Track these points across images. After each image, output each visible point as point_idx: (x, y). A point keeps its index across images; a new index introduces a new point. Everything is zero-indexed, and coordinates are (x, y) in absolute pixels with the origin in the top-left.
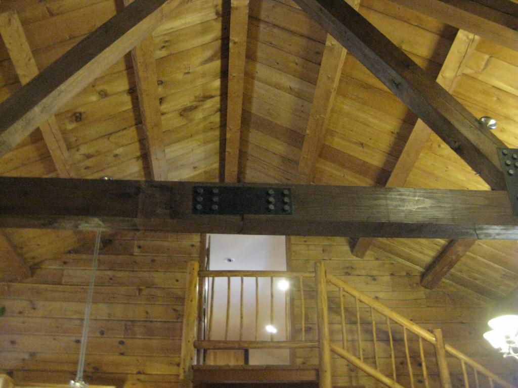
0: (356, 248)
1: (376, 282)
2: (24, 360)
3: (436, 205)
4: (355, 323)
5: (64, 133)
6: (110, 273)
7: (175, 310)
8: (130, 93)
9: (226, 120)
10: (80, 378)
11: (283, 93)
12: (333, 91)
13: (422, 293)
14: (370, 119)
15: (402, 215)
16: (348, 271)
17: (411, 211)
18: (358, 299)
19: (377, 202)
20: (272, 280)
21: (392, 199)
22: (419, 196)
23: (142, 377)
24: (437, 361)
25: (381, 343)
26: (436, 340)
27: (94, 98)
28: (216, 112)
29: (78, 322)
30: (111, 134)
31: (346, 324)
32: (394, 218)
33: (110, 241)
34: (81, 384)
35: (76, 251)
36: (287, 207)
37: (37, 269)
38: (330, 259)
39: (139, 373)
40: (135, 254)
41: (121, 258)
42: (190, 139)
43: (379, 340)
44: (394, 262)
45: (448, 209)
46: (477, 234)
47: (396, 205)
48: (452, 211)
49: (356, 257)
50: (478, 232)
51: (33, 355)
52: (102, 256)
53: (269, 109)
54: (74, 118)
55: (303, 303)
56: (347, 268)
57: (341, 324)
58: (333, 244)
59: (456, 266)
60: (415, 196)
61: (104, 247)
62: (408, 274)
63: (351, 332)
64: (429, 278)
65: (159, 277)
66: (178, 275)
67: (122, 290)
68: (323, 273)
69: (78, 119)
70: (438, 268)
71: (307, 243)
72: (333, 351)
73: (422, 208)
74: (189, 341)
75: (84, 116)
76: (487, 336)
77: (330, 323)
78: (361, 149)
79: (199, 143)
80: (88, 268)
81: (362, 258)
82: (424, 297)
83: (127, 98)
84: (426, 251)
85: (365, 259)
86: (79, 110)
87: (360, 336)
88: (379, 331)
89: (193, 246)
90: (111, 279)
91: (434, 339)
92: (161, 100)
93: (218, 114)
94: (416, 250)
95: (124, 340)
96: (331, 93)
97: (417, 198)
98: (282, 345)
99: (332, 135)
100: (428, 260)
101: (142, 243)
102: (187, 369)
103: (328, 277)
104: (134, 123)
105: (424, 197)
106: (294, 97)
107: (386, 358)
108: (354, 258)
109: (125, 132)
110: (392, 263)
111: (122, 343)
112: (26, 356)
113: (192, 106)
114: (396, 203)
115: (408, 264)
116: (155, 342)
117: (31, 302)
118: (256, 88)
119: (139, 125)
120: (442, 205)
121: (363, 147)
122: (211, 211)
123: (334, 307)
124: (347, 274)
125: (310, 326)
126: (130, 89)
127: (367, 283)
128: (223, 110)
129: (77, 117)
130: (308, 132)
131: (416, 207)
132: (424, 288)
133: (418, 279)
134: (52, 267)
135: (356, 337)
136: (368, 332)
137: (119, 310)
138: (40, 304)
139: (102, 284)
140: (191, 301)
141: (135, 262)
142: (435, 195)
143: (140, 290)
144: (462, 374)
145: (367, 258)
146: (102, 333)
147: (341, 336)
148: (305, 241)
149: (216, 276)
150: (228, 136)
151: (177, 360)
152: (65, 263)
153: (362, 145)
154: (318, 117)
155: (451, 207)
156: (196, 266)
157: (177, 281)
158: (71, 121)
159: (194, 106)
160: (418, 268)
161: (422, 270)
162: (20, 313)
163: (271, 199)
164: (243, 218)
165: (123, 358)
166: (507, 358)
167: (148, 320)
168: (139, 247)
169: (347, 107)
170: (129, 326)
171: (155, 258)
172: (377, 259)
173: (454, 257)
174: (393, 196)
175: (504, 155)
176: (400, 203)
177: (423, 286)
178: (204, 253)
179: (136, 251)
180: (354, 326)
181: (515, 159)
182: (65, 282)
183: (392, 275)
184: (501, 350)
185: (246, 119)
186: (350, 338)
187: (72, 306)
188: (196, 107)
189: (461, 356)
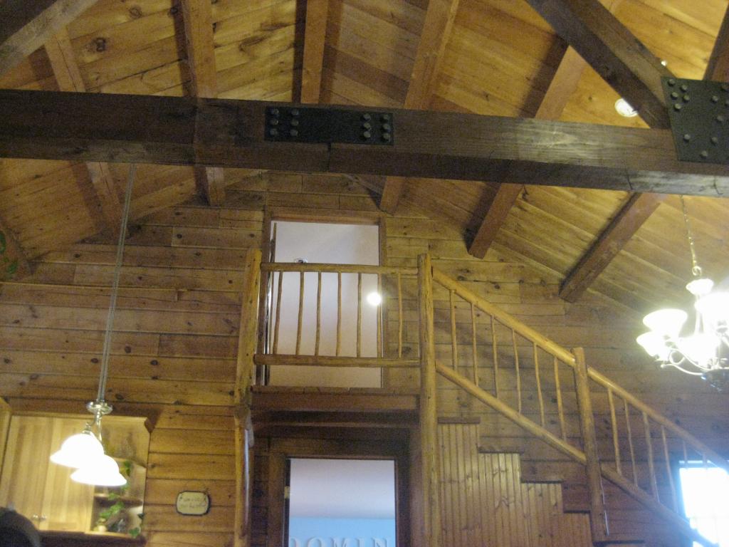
0: (474, 244)
1: (500, 291)
2: (22, 384)
3: (578, 142)
4: (471, 344)
5: (82, 67)
6: (139, 271)
7: (227, 321)
8: (173, 13)
9: (302, 60)
10: (101, 399)
11: (382, 23)
12: (449, 18)
13: (560, 307)
14: (499, 59)
15: (535, 152)
16: (463, 275)
17: (546, 148)
18: (475, 306)
19: (503, 135)
20: (360, 278)
21: (522, 132)
22: (557, 131)
23: (181, 408)
24: (577, 395)
25: (502, 371)
26: (576, 362)
27: (122, 19)
28: (289, 48)
29: (95, 335)
30: (145, 72)
31: (457, 344)
32: (523, 155)
33: (139, 227)
34: (103, 406)
35: (92, 241)
36: (387, 136)
37: (39, 263)
38: (439, 259)
39: (178, 403)
40: (172, 245)
41: (155, 251)
42: (252, 85)
43: (502, 367)
44: (525, 265)
45: (596, 148)
46: (630, 184)
47: (528, 140)
48: (600, 150)
49: (474, 256)
50: (632, 180)
51: (34, 378)
52: (128, 248)
53: (362, 45)
54: (95, 47)
55: (401, 316)
56: (462, 270)
57: (452, 343)
58: (443, 238)
59: (607, 270)
60: (553, 130)
61: (131, 235)
62: (543, 282)
63: (464, 355)
64: (571, 285)
65: (205, 277)
66: (233, 276)
67: (156, 293)
68: (429, 269)
69: (101, 48)
70: (583, 271)
71: (408, 236)
72: (439, 372)
73: (561, 145)
74: (247, 355)
75: (107, 44)
76: (642, 340)
77: (437, 343)
78: (484, 102)
79: (265, 92)
80: (109, 264)
81: (482, 258)
82: (564, 313)
83: (168, 21)
84: (568, 249)
85: (485, 259)
86: (101, 35)
87: (476, 361)
88: (502, 355)
89: (252, 235)
90: (140, 278)
91: (574, 360)
92: (215, 26)
93: (292, 51)
94: (555, 248)
95: (159, 360)
96: (447, 20)
97: (554, 133)
98: (370, 362)
99: (447, 83)
100: (570, 262)
101: (182, 230)
102: (244, 391)
103: (434, 274)
104: (176, 57)
105: (564, 132)
106: (396, 27)
107: (509, 390)
108: (471, 258)
109: (164, 70)
110: (523, 267)
111: (154, 363)
112: (25, 379)
113: (256, 37)
114: (528, 137)
115: (544, 268)
116: (200, 363)
117: (31, 308)
118: (344, 15)
119: (184, 60)
120: (588, 143)
121: (488, 100)
122: (289, 138)
123: (442, 320)
124: (461, 279)
125: (408, 345)
126: (173, 8)
127: (488, 292)
128: (298, 45)
129: (99, 45)
130: (413, 75)
131: (553, 143)
132: (563, 301)
133: (556, 289)
134: (60, 262)
135: (471, 363)
136: (487, 356)
137: (151, 320)
138: (42, 310)
139: (130, 285)
140: (251, 302)
141: (173, 256)
142: (578, 130)
143: (180, 294)
144: (610, 414)
145: (488, 258)
146: (128, 350)
147: (451, 360)
148: (405, 234)
149: (285, 271)
150: (305, 82)
151: (229, 387)
152: (77, 256)
153: (487, 96)
154: (428, 54)
155: (597, 146)
156: (258, 256)
157: (230, 282)
158: (90, 50)
159: (260, 37)
160: (556, 273)
161: (561, 276)
162: (17, 322)
163: (367, 125)
164: (330, 149)
165: (156, 383)
166: (665, 368)
167: (190, 333)
168: (179, 236)
169: (468, 41)
170: (165, 342)
171: (201, 251)
172: (502, 261)
173: (604, 256)
174: (525, 129)
175: (671, 85)
176: (533, 138)
177: (562, 298)
178: (268, 246)
179: (175, 242)
180: (468, 349)
181: (683, 91)
182: (78, 282)
183: (521, 282)
184: (658, 357)
185: (330, 58)
186: (462, 362)
187: (88, 314)
188: (262, 40)
189: (608, 383)
